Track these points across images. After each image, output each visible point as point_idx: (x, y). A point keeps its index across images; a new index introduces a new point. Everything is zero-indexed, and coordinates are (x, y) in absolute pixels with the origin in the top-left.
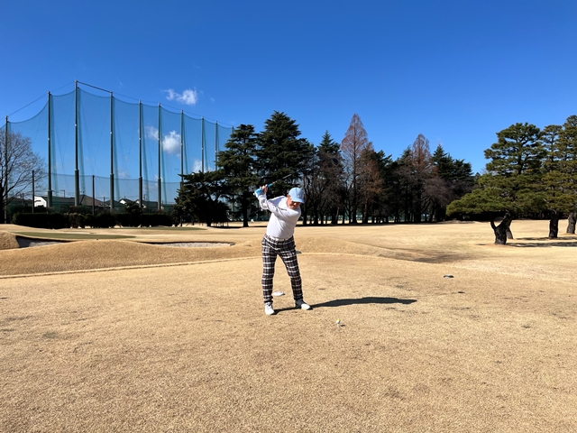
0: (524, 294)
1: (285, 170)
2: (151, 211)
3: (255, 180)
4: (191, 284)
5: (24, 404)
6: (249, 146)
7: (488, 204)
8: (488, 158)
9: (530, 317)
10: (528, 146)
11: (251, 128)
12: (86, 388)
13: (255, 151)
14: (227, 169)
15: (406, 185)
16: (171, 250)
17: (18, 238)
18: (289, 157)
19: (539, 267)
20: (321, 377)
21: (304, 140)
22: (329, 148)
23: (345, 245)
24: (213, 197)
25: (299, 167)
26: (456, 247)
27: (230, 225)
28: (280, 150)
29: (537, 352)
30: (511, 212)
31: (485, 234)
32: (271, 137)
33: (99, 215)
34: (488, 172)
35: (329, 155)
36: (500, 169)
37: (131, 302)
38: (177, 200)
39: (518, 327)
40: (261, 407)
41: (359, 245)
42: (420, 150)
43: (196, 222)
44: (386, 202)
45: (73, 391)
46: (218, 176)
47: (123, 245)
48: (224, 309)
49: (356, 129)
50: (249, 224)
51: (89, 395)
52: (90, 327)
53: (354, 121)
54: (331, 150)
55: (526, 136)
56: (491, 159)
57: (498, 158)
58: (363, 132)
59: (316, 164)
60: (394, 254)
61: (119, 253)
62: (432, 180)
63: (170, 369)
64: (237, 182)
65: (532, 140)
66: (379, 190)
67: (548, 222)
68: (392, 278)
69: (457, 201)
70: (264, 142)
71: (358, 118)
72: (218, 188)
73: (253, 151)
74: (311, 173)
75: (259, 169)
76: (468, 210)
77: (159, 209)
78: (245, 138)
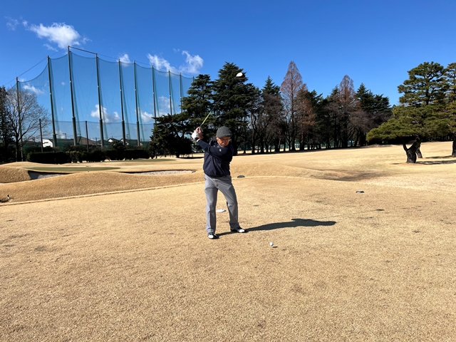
0: (420, 204)
1: (236, 110)
2: (133, 147)
3: (212, 119)
4: (155, 205)
5: (11, 304)
6: (206, 92)
7: (401, 130)
8: (401, 92)
9: (422, 223)
10: (434, 81)
11: (207, 77)
12: (59, 290)
13: (212, 95)
14: (190, 111)
15: (335, 117)
16: (146, 178)
17: (29, 172)
18: (239, 99)
19: (441, 180)
20: (242, 277)
21: (250, 85)
22: (271, 90)
23: (283, 168)
24: (180, 135)
25: (247, 107)
26: (375, 166)
27: (195, 156)
28: (232, 94)
29: (421, 253)
30: (420, 136)
31: (399, 155)
32: (224, 84)
33: (93, 152)
34: (400, 104)
35: (271, 96)
36: (411, 101)
37: (107, 221)
38: (152, 138)
39: (410, 232)
40: (190, 303)
41: (295, 168)
42: (346, 88)
43: (168, 154)
44: (319, 133)
45: (49, 293)
46: (183, 117)
47: (108, 176)
48: (177, 224)
49: (293, 74)
51: (61, 296)
52: (72, 242)
53: (291, 67)
54: (273, 92)
55: (432, 73)
56: (404, 93)
57: (409, 92)
58: (299, 76)
59: (261, 103)
60: (323, 174)
61: (105, 181)
62: (356, 113)
63: (126, 273)
64: (198, 121)
65: (437, 76)
66: (313, 123)
67: (451, 143)
68: (314, 195)
69: (375, 129)
70: (218, 88)
71: (294, 65)
72: (184, 127)
73: (210, 96)
74: (257, 111)
75: (215, 110)
76: (384, 136)
77: (139, 145)
78: (203, 86)
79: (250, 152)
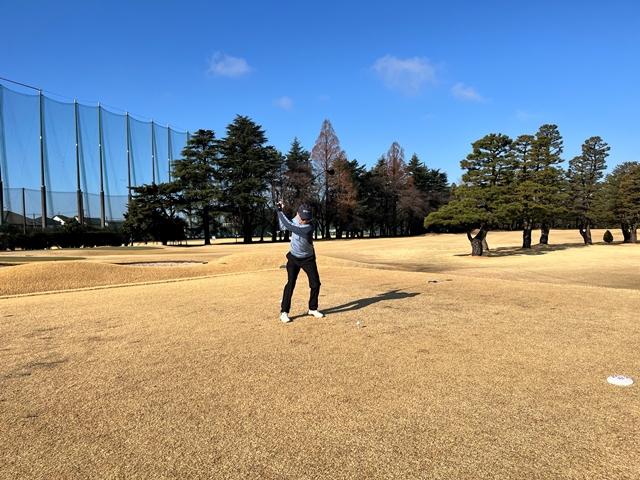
1: (251, 181)
2: (96, 230)
3: (217, 193)
6: (209, 154)
7: (465, 216)
8: (463, 169)
9: (500, 308)
10: (501, 156)
11: (211, 134)
13: (218, 160)
14: (185, 180)
15: (379, 196)
18: (256, 166)
21: (271, 148)
22: (298, 159)
24: (168, 212)
25: (266, 178)
28: (245, 159)
30: (486, 223)
32: (234, 144)
34: (464, 183)
35: (298, 164)
36: (475, 180)
38: (126, 216)
42: (395, 159)
43: (150, 240)
44: (361, 216)
46: (175, 188)
49: (327, 135)
50: (211, 241)
53: (325, 127)
54: (301, 159)
55: (499, 147)
56: (467, 170)
57: (473, 169)
58: (335, 140)
59: (285, 173)
61: (83, 274)
62: (408, 191)
64: (196, 194)
65: (505, 150)
66: (353, 202)
67: (521, 233)
69: (434, 213)
70: (226, 149)
71: (330, 125)
72: (176, 202)
73: (214, 160)
74: (280, 184)
75: (221, 179)
76: (446, 222)
77: (102, 226)
78: (205, 145)
79: (270, 239)
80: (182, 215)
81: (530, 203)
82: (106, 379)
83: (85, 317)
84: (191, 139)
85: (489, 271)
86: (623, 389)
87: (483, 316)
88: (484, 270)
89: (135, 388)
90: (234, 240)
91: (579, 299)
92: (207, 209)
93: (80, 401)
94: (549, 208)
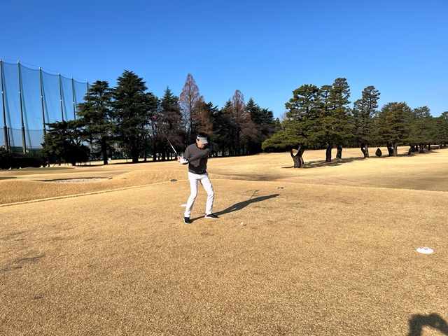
1: (136, 118)
2: (20, 156)
3: (111, 127)
6: (104, 98)
7: (289, 141)
8: (287, 108)
10: (312, 100)
11: (105, 84)
13: (111, 103)
14: (87, 118)
15: (228, 127)
18: (140, 107)
21: (150, 94)
22: (170, 103)
24: (75, 141)
25: (147, 115)
28: (131, 102)
30: (302, 144)
32: (123, 91)
34: (288, 119)
36: (295, 116)
38: (43, 145)
42: (238, 102)
43: (63, 162)
44: (216, 141)
46: (80, 124)
49: (190, 84)
50: (109, 162)
53: (189, 79)
54: (172, 101)
55: (310, 93)
56: (289, 109)
57: (294, 109)
58: (196, 88)
59: (161, 112)
62: (247, 124)
64: (96, 128)
66: (210, 133)
67: (325, 151)
69: (267, 140)
70: (117, 95)
71: (192, 77)
72: (81, 134)
73: (108, 103)
74: (157, 120)
75: (114, 117)
76: (276, 146)
77: (24, 153)
78: (101, 92)
79: (151, 159)
80: (86, 144)
81: (330, 131)
82: (80, 267)
83: (42, 222)
84: (91, 88)
85: (308, 178)
86: (429, 255)
87: (322, 211)
88: (304, 178)
89: (105, 273)
90: (125, 161)
91: (379, 197)
92: (105, 138)
93: (69, 284)
94: (342, 134)
